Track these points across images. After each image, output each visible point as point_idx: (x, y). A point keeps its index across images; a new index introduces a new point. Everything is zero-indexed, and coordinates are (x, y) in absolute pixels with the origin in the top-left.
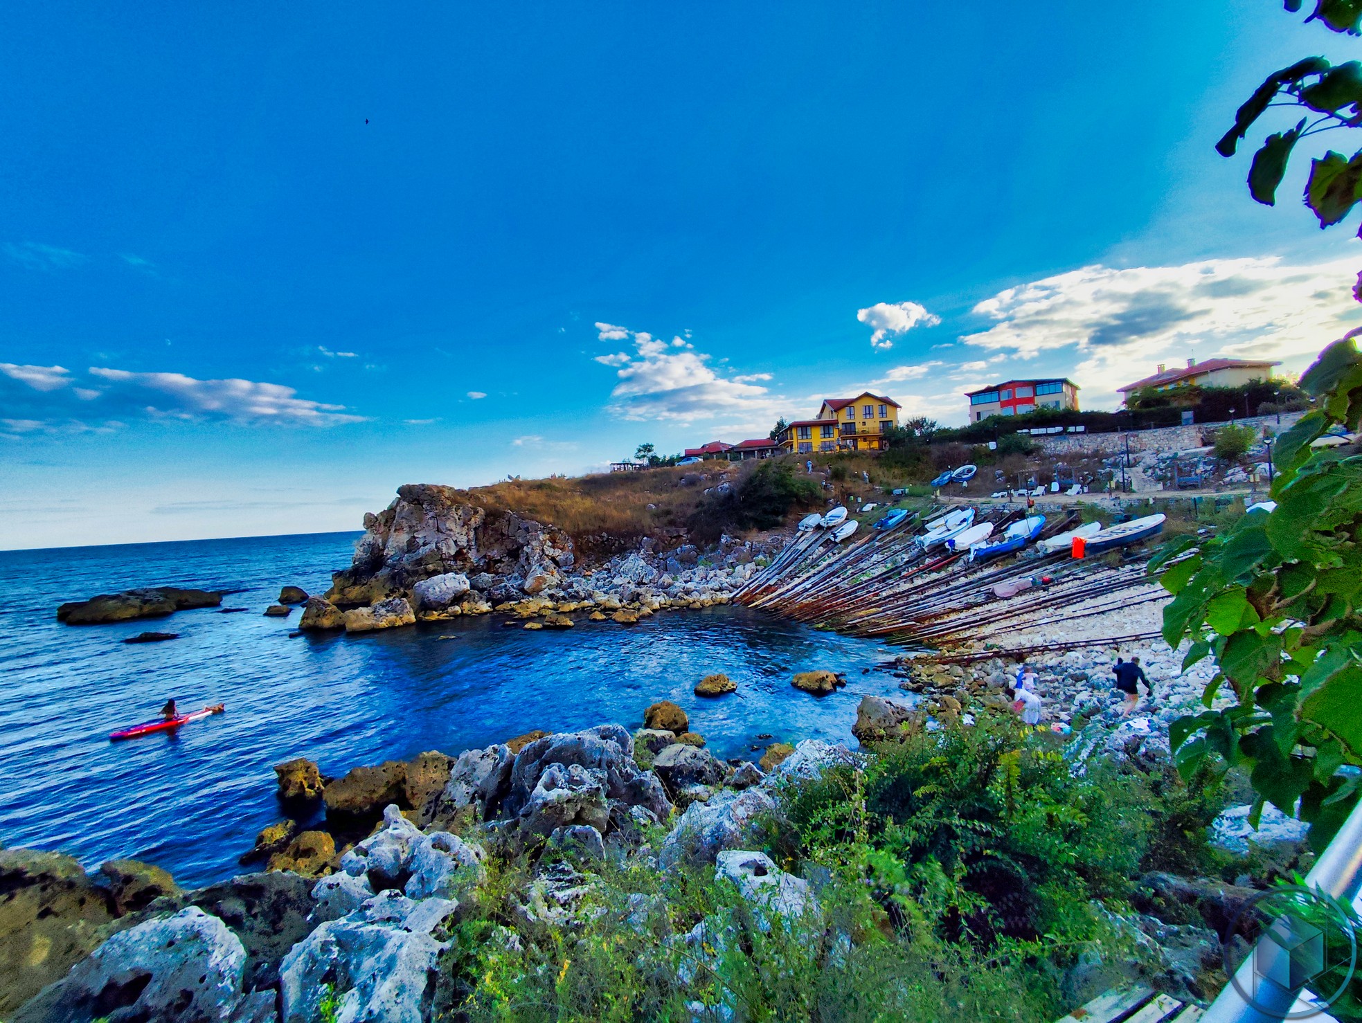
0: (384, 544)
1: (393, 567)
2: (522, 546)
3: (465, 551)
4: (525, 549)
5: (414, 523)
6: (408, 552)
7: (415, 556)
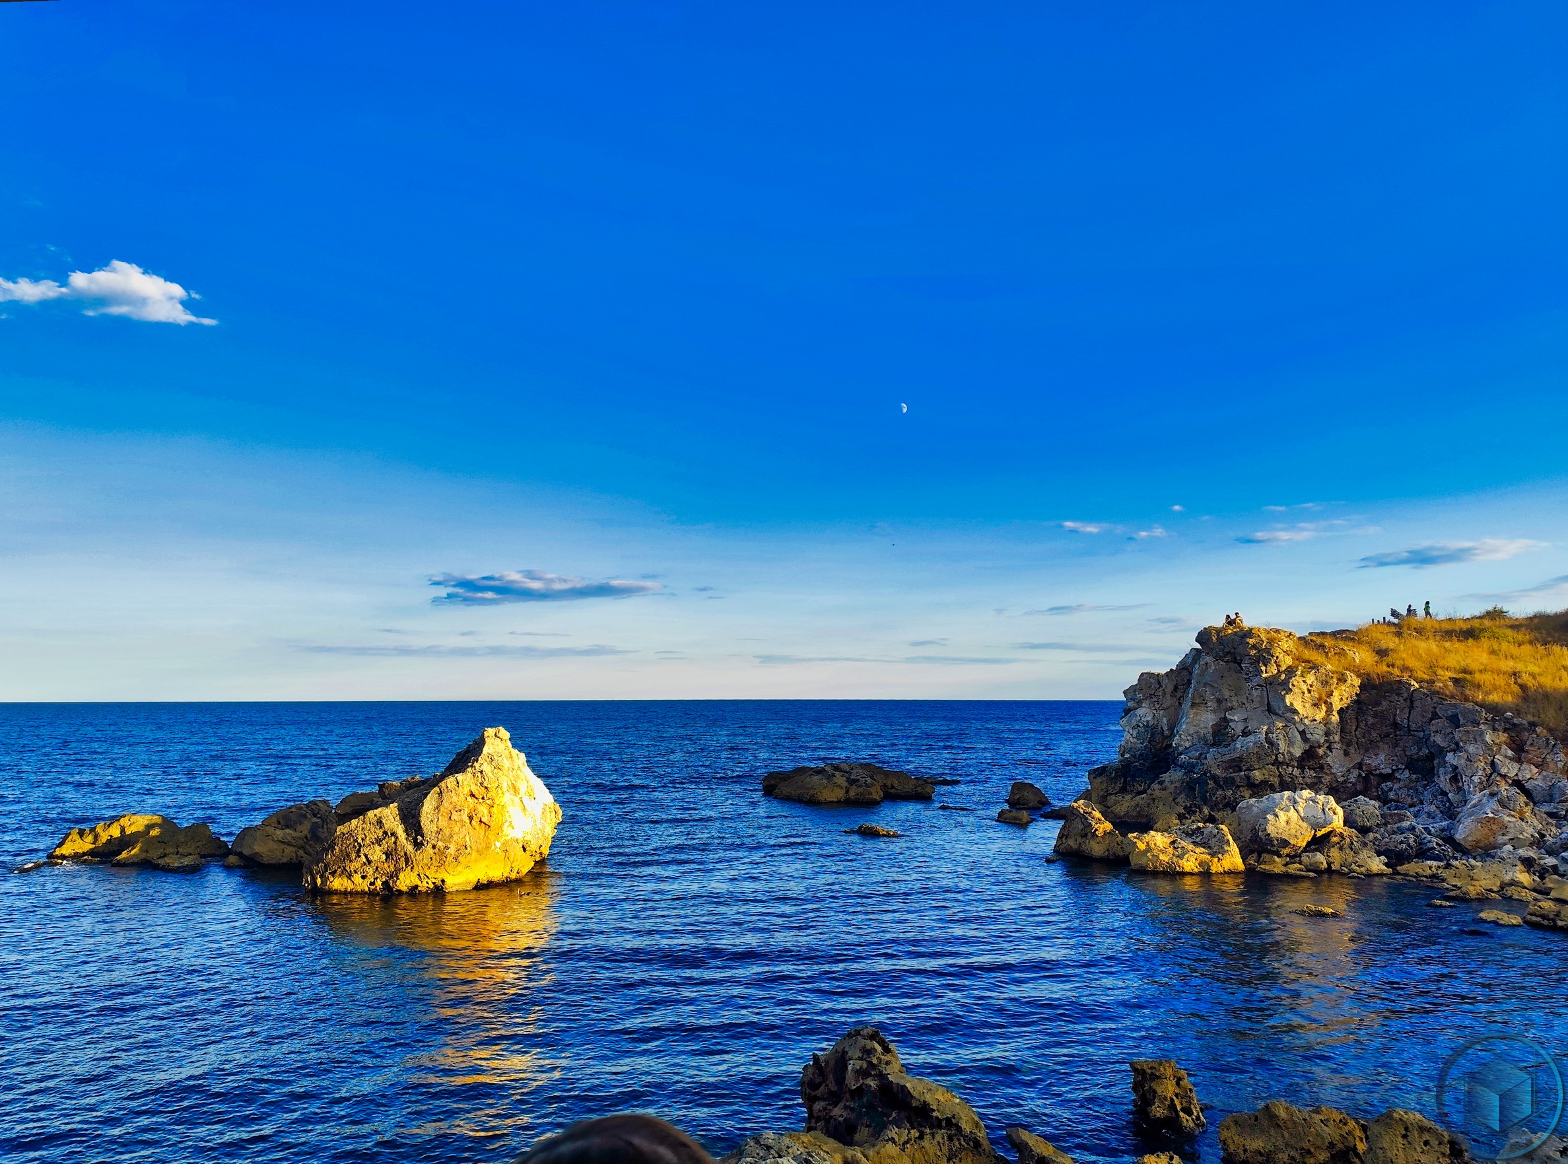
0: (1172, 728)
1: (1189, 768)
2: (1442, 752)
3: (1321, 751)
4: (1450, 757)
5: (1227, 694)
6: (1213, 745)
7: (1228, 754)
